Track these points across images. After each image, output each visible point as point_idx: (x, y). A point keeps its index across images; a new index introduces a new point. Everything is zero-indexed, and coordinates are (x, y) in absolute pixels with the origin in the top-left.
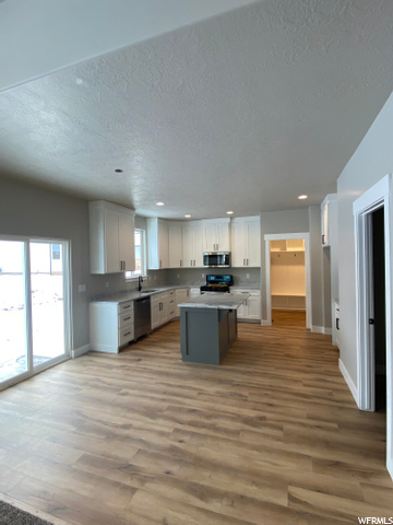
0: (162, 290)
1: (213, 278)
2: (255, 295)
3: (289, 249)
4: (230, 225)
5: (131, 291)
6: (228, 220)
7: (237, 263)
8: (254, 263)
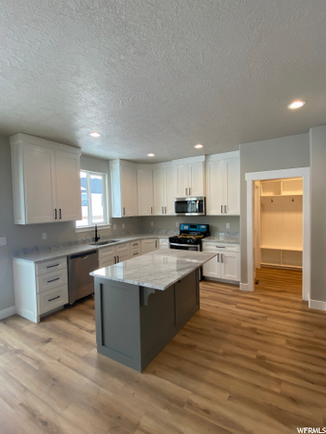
0: (122, 240)
1: (186, 228)
2: (233, 250)
3: (284, 193)
4: (205, 164)
5: (85, 242)
6: (202, 158)
7: (213, 210)
8: (234, 210)
